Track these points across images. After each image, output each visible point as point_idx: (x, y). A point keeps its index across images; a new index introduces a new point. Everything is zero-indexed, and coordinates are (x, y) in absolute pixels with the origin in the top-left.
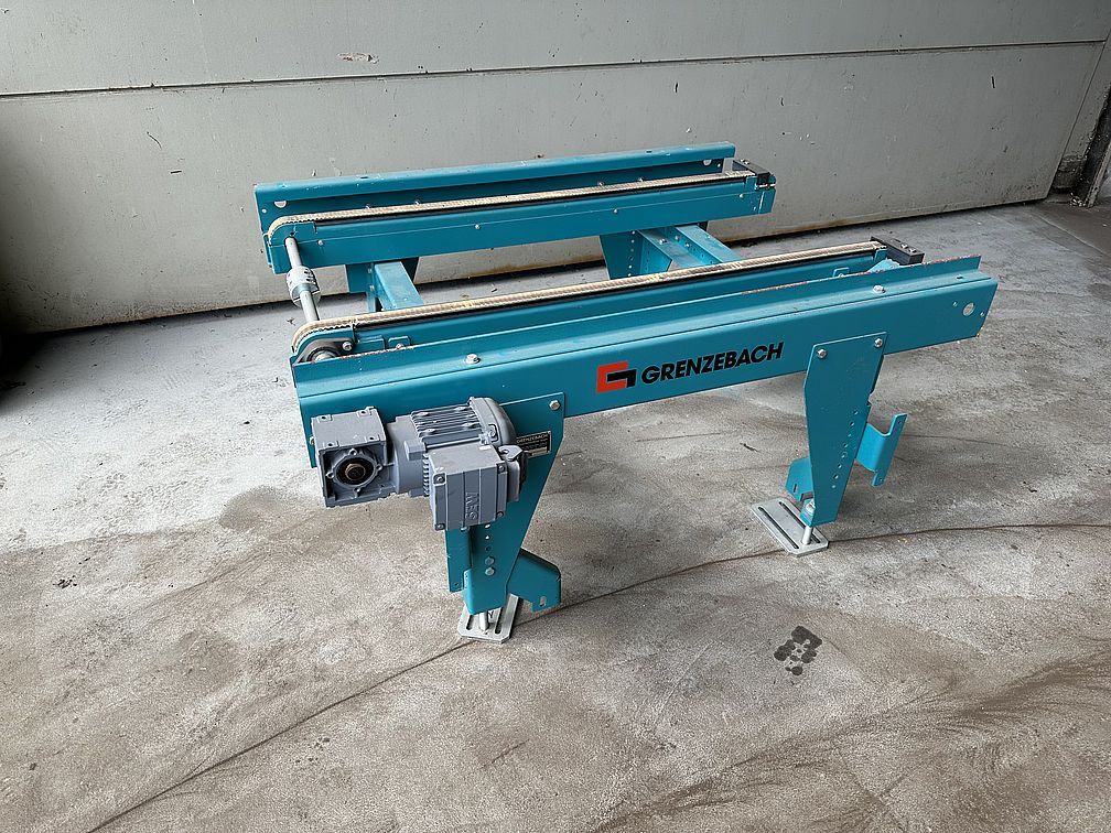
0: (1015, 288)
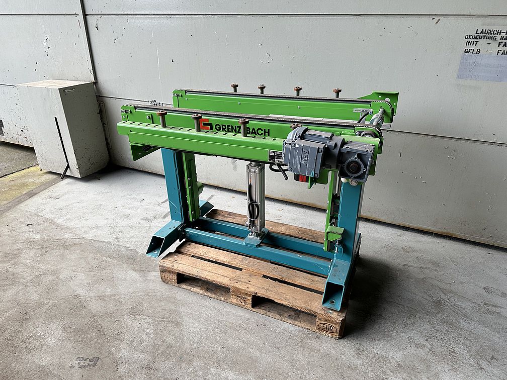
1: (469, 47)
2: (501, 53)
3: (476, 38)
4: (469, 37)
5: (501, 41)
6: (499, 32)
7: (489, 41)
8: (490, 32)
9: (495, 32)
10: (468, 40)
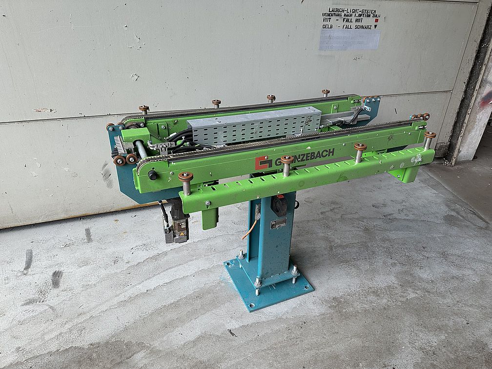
0: (405, 218)
1: (325, 23)
2: (345, 27)
3: (329, 15)
4: (324, 14)
5: (344, 17)
6: (343, 11)
7: (338, 18)
8: (338, 10)
9: (341, 10)
10: (324, 17)
